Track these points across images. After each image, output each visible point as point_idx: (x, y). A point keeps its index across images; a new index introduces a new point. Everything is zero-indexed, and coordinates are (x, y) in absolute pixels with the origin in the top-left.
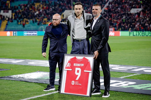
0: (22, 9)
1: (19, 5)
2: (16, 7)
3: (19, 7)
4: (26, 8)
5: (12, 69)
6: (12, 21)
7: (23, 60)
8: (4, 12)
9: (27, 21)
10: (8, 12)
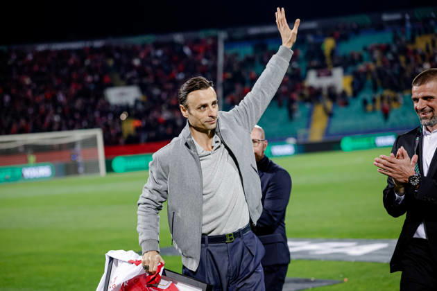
0: (375, 61)
1: (365, 49)
2: (356, 57)
3: (365, 55)
4: (390, 56)
5: (346, 280)
6: (346, 104)
7: (384, 242)
8: (319, 76)
9: (395, 100)
10: (330, 74)
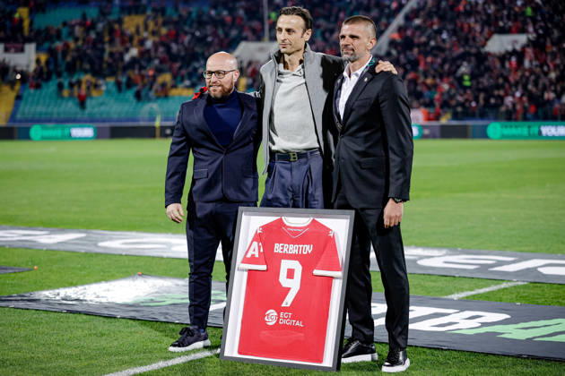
0: (76, 39)
1: (65, 24)
2: (53, 32)
3: (65, 31)
4: (93, 34)
5: (36, 267)
6: (38, 86)
7: (80, 232)
8: (7, 50)
9: (96, 86)
10: (22, 50)
